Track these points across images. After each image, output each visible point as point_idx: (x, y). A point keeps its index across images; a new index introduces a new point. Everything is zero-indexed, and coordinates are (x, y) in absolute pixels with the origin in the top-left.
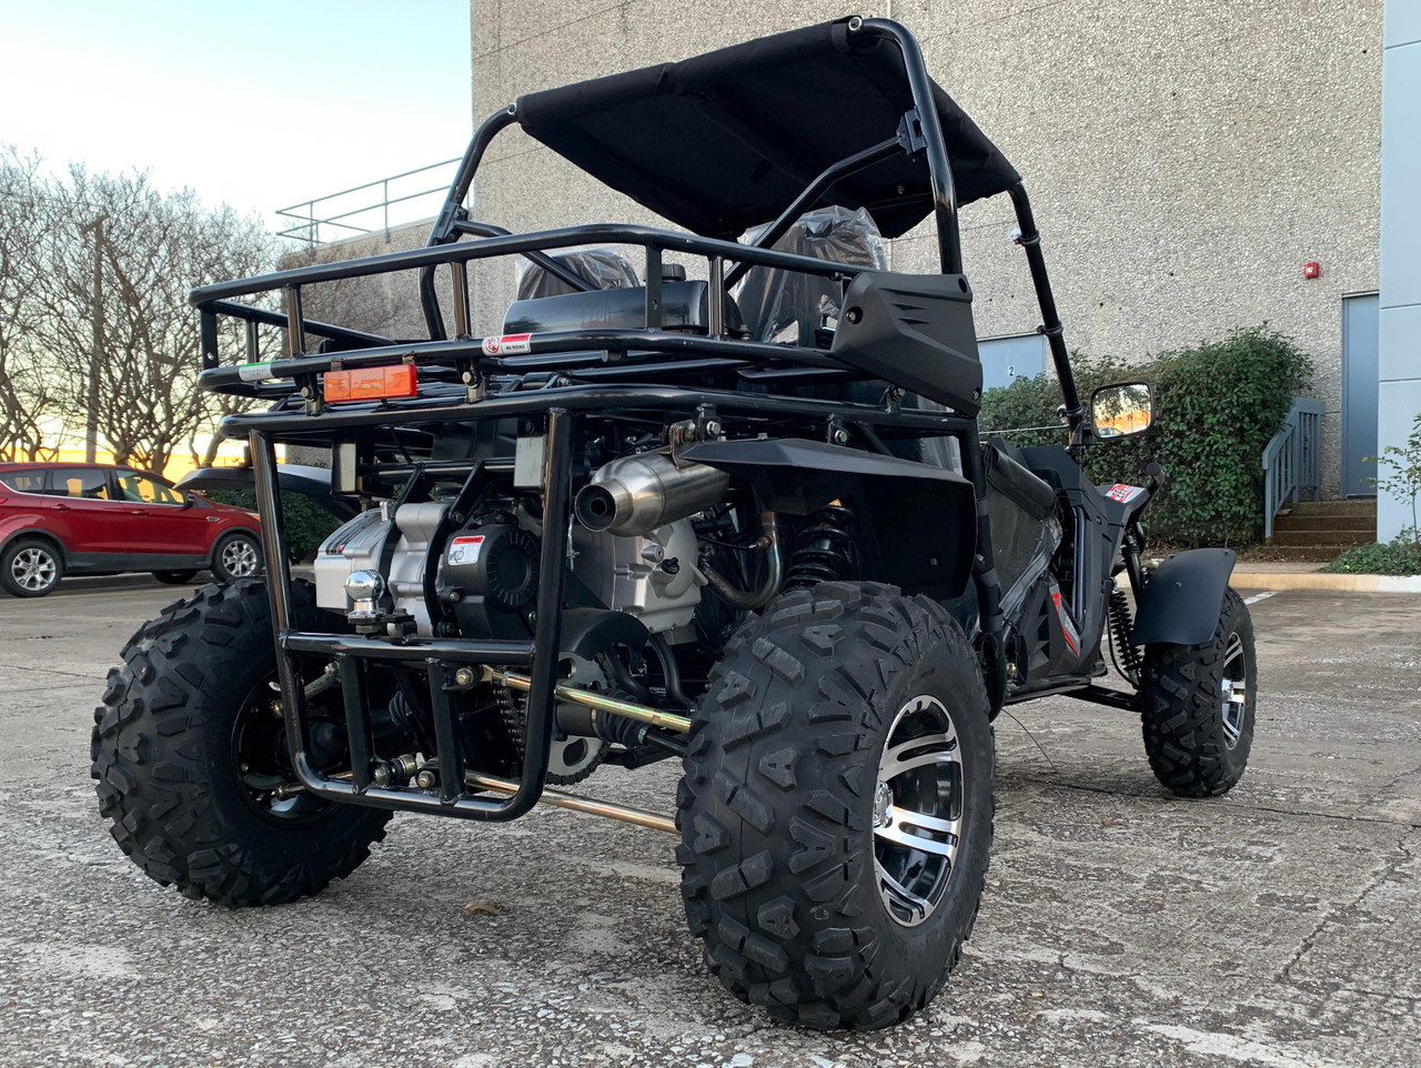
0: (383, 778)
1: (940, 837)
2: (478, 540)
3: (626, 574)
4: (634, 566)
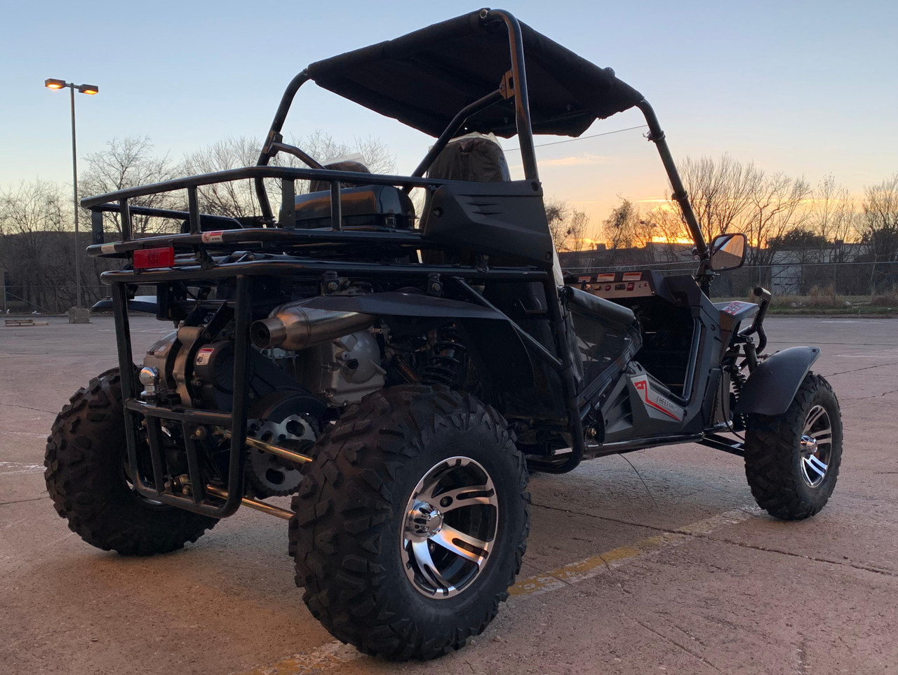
0: (169, 488)
1: (478, 551)
2: (210, 350)
3: (328, 368)
4: (332, 364)
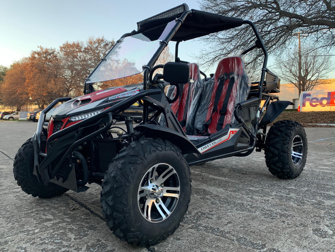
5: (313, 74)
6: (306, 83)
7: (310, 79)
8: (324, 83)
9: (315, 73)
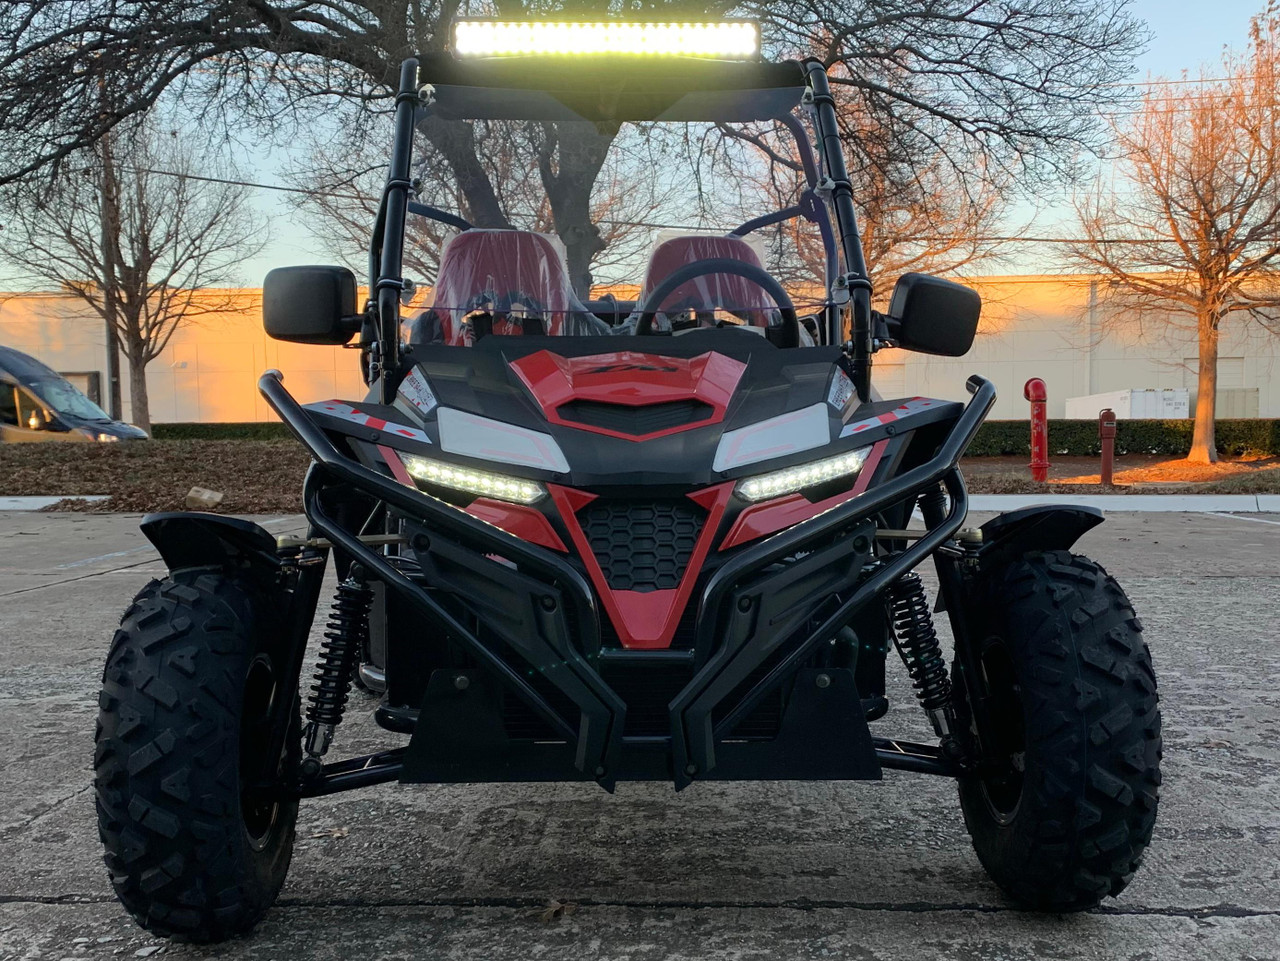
5: (176, 263)
6: (143, 300)
7: (164, 282)
8: (224, 308)
9: (184, 258)
